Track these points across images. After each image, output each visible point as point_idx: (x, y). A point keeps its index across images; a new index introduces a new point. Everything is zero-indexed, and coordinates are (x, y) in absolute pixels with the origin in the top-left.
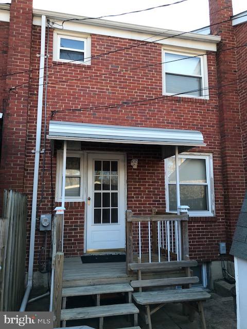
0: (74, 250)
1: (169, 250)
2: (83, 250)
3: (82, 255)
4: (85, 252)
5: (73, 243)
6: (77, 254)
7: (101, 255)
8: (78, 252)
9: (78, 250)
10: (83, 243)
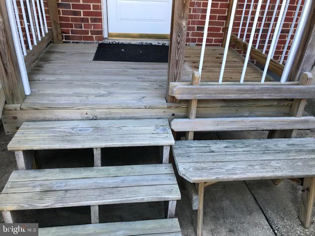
0: (87, 32)
1: (270, 56)
2: (101, 32)
3: (100, 42)
4: (105, 35)
5: (83, 20)
6: (91, 38)
7: (133, 43)
8: (94, 36)
9: (93, 33)
10: (100, 20)
